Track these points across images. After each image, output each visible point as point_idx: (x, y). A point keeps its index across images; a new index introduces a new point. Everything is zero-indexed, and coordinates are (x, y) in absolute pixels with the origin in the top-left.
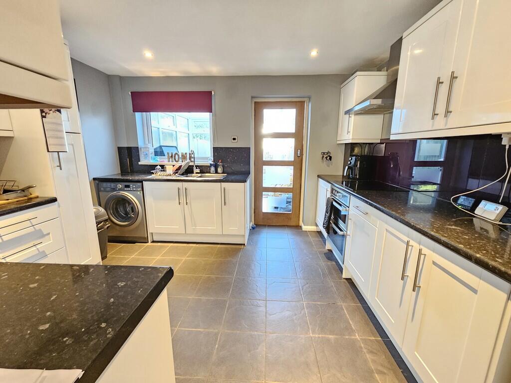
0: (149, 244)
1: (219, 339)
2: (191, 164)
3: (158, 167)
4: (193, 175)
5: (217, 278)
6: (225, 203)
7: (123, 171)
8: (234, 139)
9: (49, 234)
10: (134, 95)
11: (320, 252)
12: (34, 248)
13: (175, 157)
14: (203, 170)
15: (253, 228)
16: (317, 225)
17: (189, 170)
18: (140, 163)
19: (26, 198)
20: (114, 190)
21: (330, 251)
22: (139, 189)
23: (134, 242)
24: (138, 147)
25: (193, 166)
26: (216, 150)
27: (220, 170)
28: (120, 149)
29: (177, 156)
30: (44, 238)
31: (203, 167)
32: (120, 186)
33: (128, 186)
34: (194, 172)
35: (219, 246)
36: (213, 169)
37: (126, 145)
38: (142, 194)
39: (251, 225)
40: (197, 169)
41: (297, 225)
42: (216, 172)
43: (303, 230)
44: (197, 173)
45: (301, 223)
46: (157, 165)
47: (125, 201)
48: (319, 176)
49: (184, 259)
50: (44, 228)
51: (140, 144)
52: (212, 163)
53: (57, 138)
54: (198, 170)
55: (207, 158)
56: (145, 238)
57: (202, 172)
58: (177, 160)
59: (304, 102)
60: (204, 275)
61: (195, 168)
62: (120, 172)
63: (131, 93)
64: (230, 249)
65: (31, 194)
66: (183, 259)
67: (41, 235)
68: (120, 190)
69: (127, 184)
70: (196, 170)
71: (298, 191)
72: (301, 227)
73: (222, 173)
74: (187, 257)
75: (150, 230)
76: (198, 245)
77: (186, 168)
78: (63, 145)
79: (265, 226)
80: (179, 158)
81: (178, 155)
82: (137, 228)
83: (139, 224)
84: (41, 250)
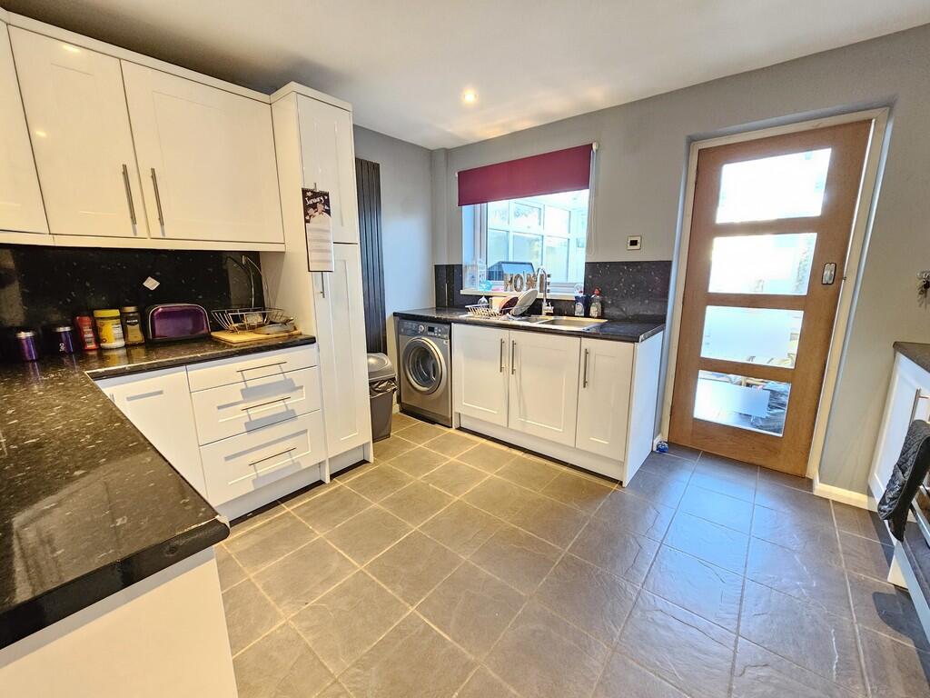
0: (452, 431)
1: (467, 681)
2: (540, 295)
3: (483, 299)
4: (541, 317)
5: (529, 538)
6: (585, 382)
7: (440, 306)
8: (634, 243)
9: (301, 387)
10: (464, 176)
11: (859, 585)
12: (282, 403)
13: (516, 281)
14: (562, 308)
15: (661, 450)
16: (870, 494)
17: (535, 309)
18: (462, 292)
19: (287, 334)
20: (416, 333)
21: (903, 592)
22: (445, 336)
23: (433, 422)
24: (461, 265)
25: (542, 300)
26: (591, 268)
27: (594, 310)
28: (437, 268)
29: (519, 281)
30: (294, 393)
31: (563, 304)
32: (422, 328)
33: (431, 329)
34: (544, 312)
35: (565, 469)
36: (580, 308)
37: (445, 262)
38: (448, 344)
39: (656, 442)
40: (548, 305)
41: (799, 472)
42: (587, 315)
43: (815, 493)
44: (548, 314)
45: (813, 471)
46: (481, 297)
47: (425, 354)
48: (898, 346)
49: (490, 475)
50: (297, 378)
51: (466, 260)
52: (581, 295)
53: (322, 251)
54: (550, 309)
55: (572, 285)
56: (448, 420)
57: (558, 312)
58: (518, 287)
59: (870, 121)
60: (507, 522)
61: (544, 304)
62: (435, 306)
63: (459, 173)
64: (584, 483)
65: (295, 329)
66: (487, 475)
67: (293, 388)
68: (423, 334)
69: (432, 325)
70: (547, 308)
71: (813, 381)
72: (811, 482)
73: (598, 318)
74: (497, 474)
75: (456, 409)
76: (526, 456)
77: (530, 303)
78: (329, 261)
79: (694, 452)
80: (522, 284)
81: (521, 278)
82: (439, 399)
83: (441, 396)
84: (290, 408)
